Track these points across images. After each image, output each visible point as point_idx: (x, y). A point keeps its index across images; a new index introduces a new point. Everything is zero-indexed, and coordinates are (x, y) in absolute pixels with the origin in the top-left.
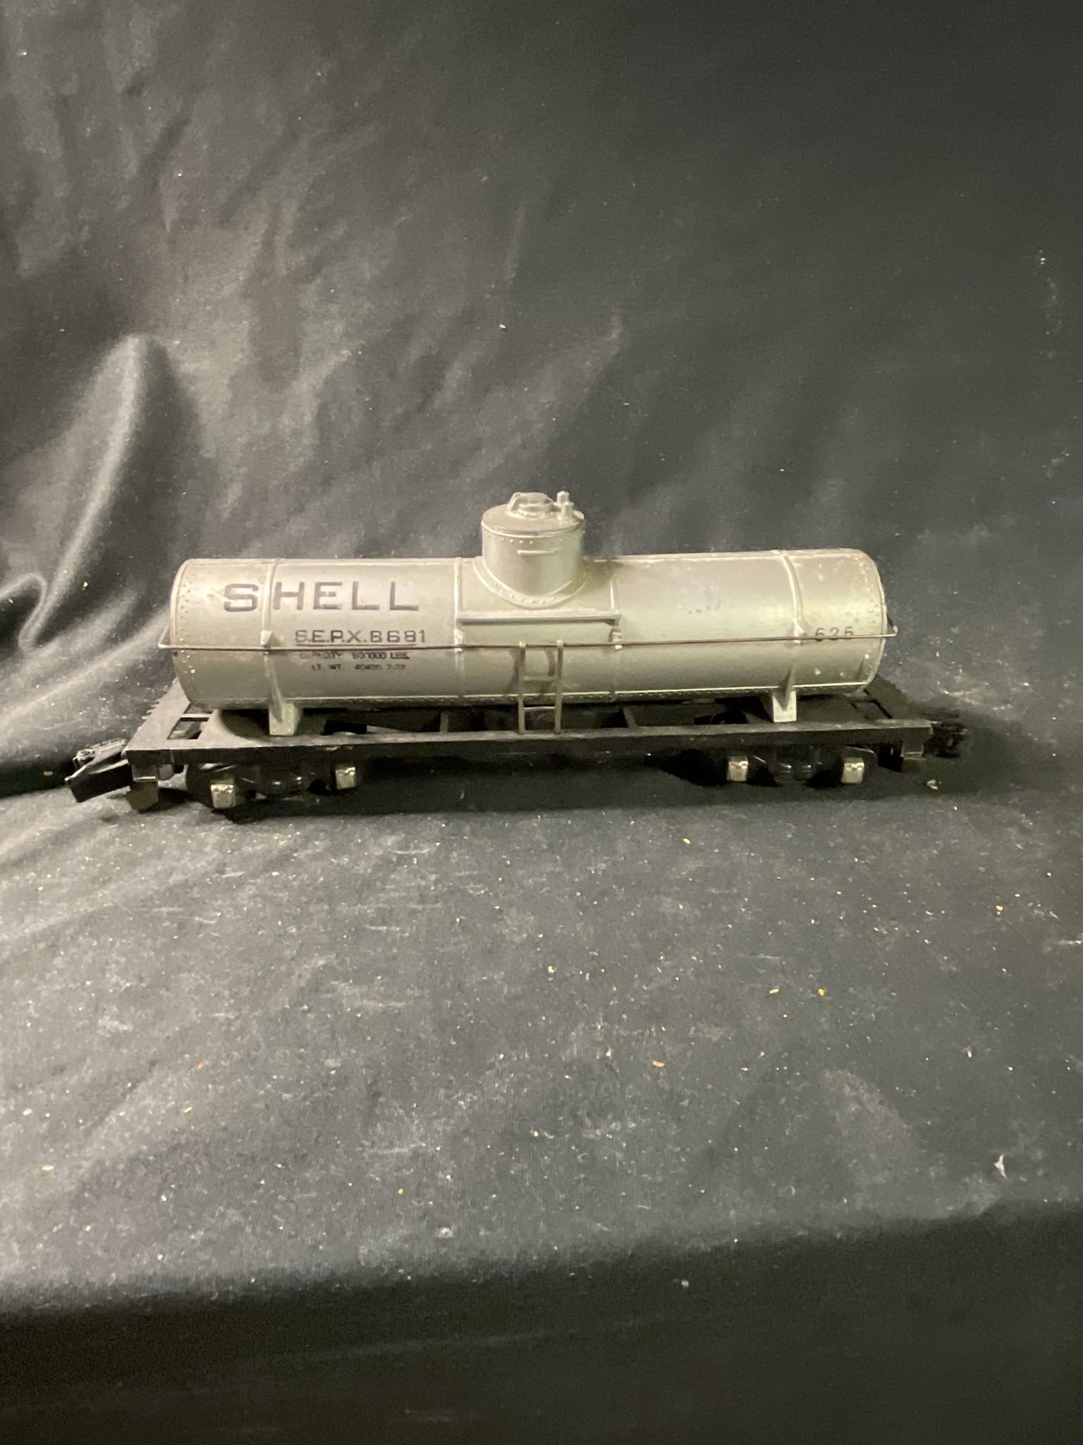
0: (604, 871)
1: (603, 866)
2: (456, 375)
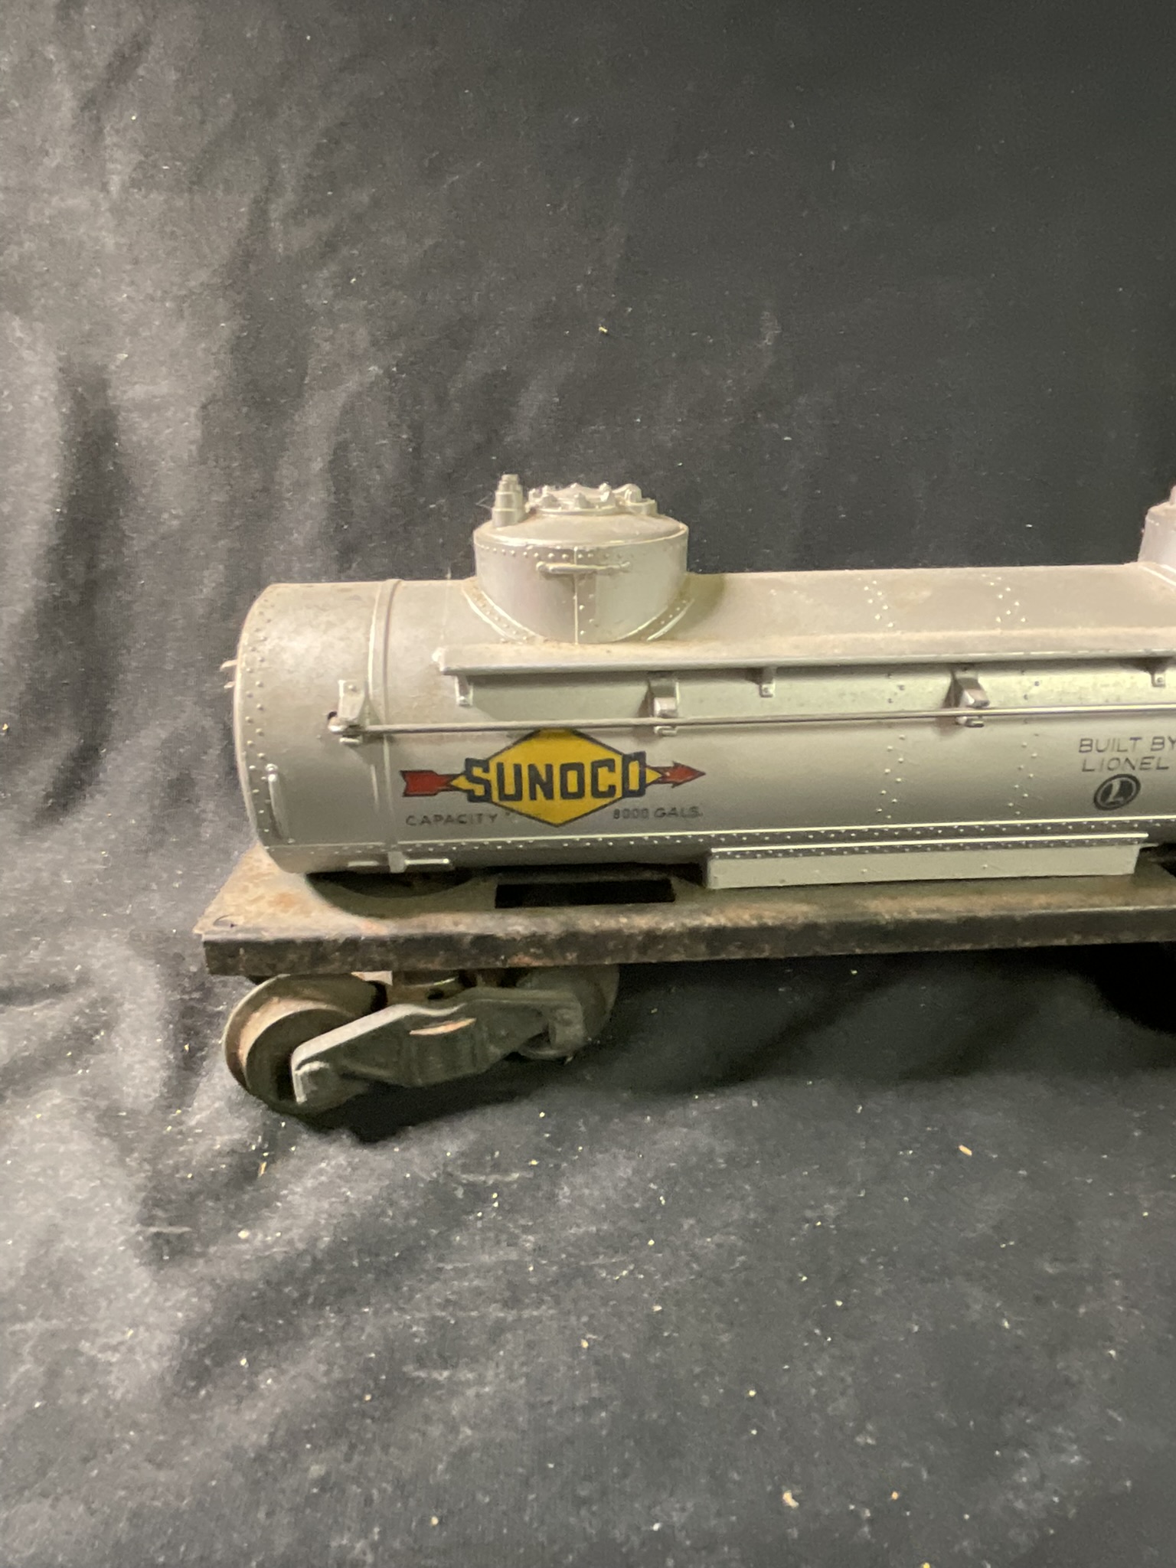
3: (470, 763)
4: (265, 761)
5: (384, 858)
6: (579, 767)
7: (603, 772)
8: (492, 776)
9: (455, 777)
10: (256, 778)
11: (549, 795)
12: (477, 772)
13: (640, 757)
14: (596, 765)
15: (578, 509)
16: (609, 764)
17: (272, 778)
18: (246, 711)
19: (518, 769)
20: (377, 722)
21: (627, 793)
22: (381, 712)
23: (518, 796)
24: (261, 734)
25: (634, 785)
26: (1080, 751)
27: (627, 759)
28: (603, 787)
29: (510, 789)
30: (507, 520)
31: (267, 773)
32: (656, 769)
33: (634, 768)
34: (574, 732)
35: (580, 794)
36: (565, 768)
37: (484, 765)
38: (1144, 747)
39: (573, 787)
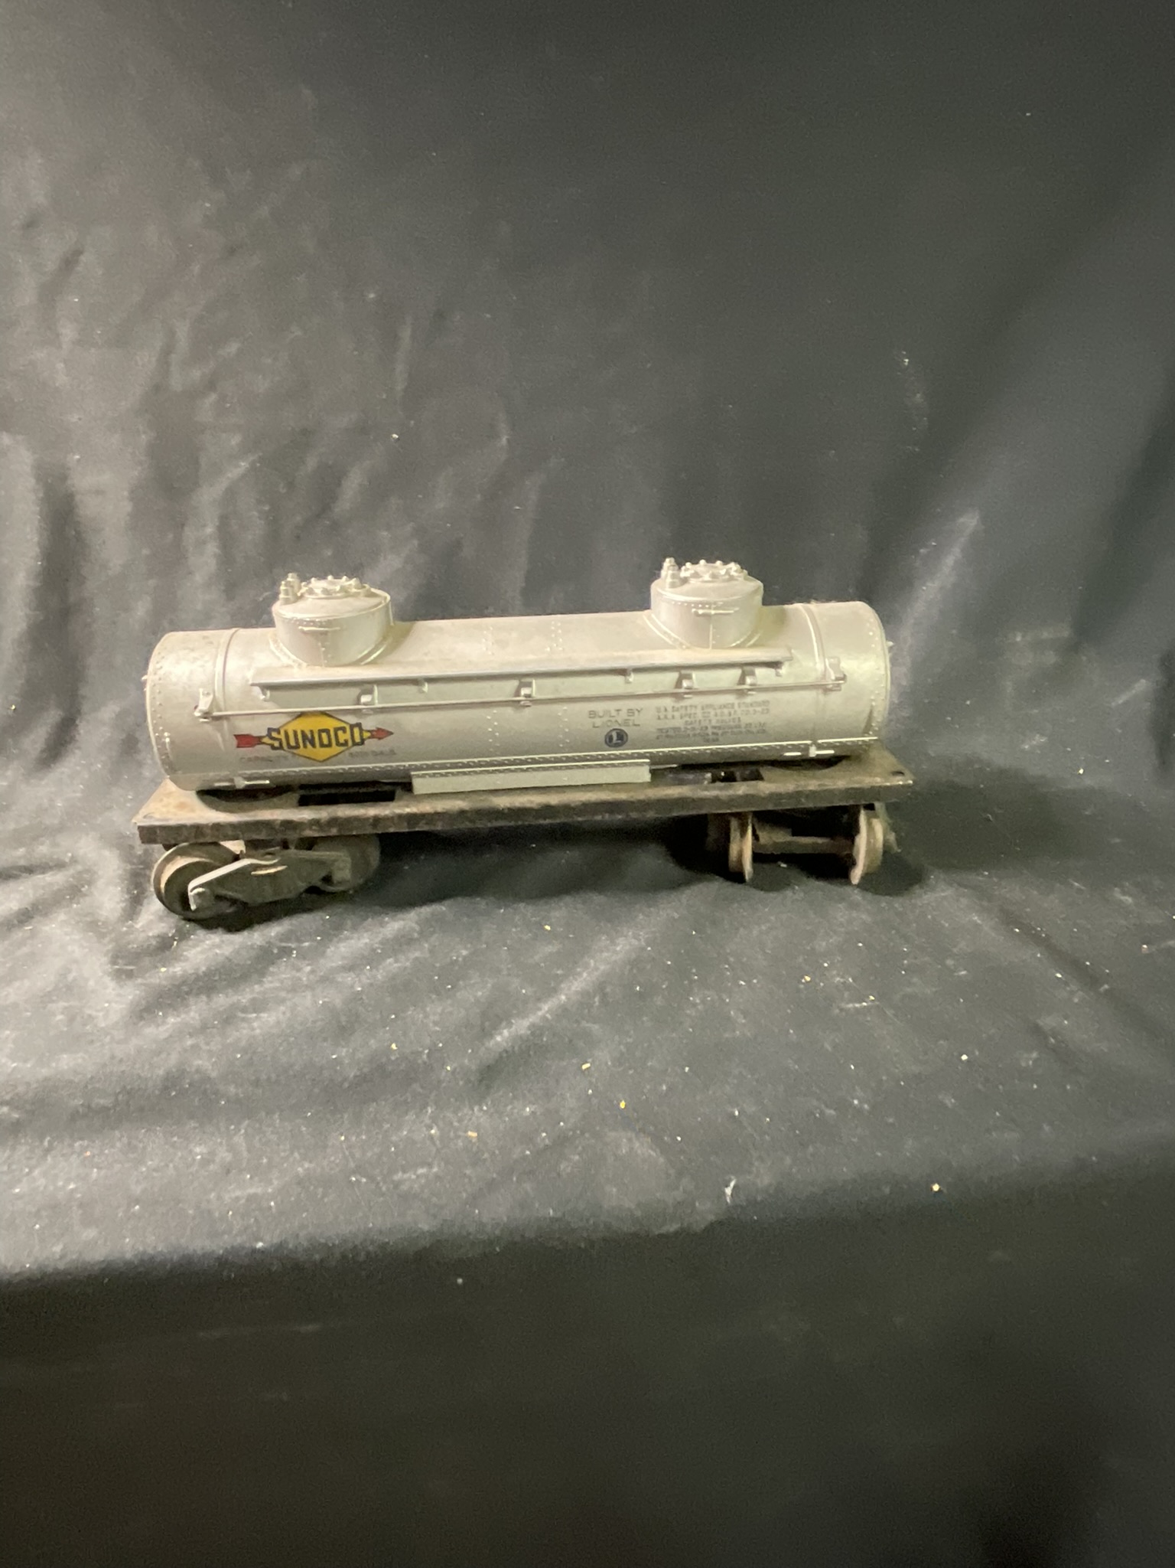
0: (465, 958)
1: (464, 953)
2: (353, 484)
3: (270, 730)
4: (163, 731)
5: (232, 780)
6: (327, 731)
7: (340, 733)
8: (282, 736)
9: (264, 737)
10: (158, 739)
11: (313, 745)
12: (274, 734)
13: (359, 725)
14: (336, 730)
15: (323, 596)
16: (343, 729)
17: (167, 740)
18: (152, 706)
19: (295, 733)
20: (220, 711)
21: (355, 744)
22: (222, 704)
23: (297, 747)
24: (161, 718)
25: (358, 740)
26: (590, 717)
27: (352, 727)
28: (342, 741)
29: (293, 743)
30: (287, 602)
31: (165, 738)
32: (369, 731)
33: (356, 731)
34: (324, 713)
35: (329, 745)
36: (321, 731)
37: (278, 731)
38: (623, 715)
39: (326, 741)
